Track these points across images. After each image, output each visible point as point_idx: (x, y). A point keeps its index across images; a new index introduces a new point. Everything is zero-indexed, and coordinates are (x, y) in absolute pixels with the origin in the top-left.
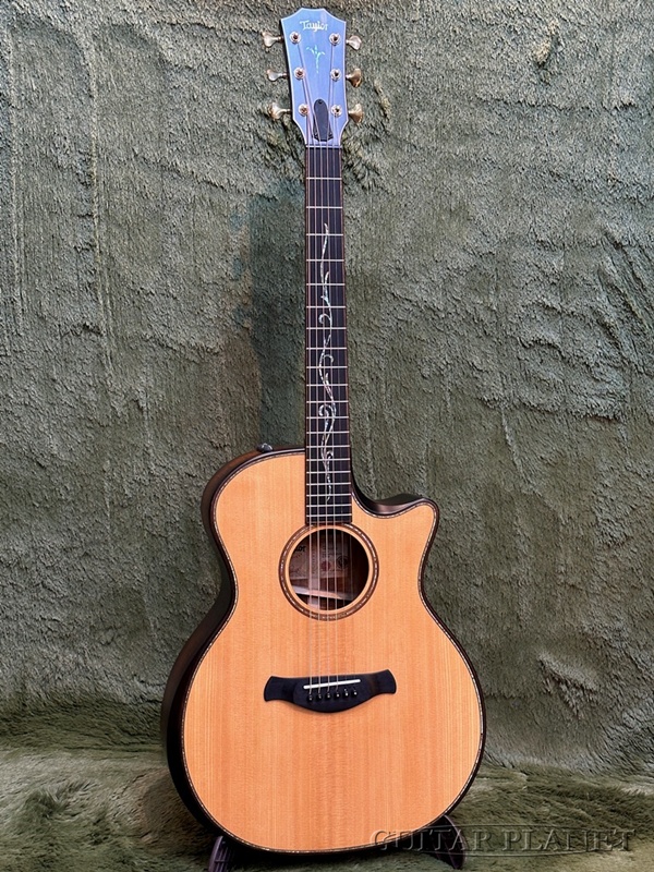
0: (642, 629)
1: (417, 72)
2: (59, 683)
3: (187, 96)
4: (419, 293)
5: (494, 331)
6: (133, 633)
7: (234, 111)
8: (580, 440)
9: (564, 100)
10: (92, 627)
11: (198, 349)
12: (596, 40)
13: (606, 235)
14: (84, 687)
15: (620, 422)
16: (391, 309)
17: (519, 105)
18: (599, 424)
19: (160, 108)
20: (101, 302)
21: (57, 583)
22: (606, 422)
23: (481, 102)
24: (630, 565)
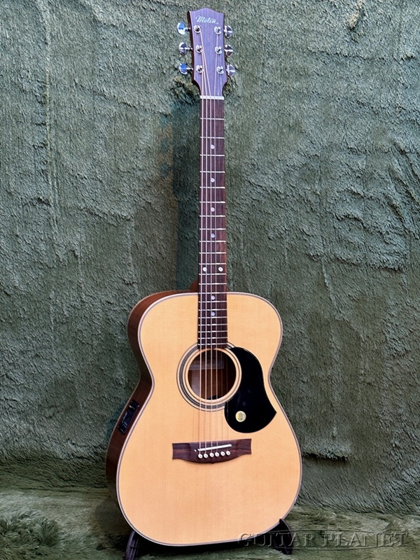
0: (416, 414)
1: (268, 32)
2: (16, 444)
3: (112, 45)
4: (268, 182)
5: (318, 209)
6: (67, 410)
7: (143, 56)
8: (375, 284)
9: (367, 53)
10: (40, 406)
11: (115, 216)
12: (389, 13)
13: (395, 145)
14: (33, 447)
15: (403, 272)
16: (248, 192)
17: (337, 56)
18: (388, 273)
19: (93, 52)
20: (51, 183)
21: (17, 375)
22: (393, 272)
23: (311, 53)
24: (408, 370)
